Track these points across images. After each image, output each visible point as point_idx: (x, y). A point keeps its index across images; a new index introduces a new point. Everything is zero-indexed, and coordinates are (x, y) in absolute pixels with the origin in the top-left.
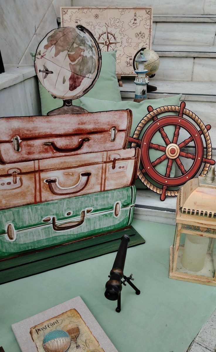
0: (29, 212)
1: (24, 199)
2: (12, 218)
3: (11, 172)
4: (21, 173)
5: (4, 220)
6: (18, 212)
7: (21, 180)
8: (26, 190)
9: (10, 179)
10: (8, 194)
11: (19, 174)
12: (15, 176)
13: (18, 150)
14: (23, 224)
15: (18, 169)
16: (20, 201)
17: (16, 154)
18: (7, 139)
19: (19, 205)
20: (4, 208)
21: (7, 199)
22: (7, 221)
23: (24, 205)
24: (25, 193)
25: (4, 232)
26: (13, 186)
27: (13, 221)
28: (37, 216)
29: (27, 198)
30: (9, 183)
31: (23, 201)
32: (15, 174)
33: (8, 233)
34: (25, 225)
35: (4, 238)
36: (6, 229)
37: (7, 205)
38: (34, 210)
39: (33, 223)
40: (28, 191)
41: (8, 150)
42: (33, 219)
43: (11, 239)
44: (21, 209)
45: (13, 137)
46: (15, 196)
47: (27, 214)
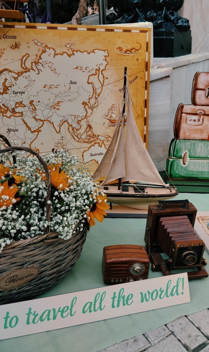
0: (201, 146)
1: (201, 135)
2: (189, 148)
3: (198, 112)
4: (204, 115)
5: (184, 148)
6: (195, 144)
7: (203, 119)
8: (204, 128)
9: (196, 117)
10: (192, 129)
11: (203, 115)
12: (200, 116)
13: (207, 97)
14: (195, 155)
15: (204, 111)
16: (198, 136)
17: (205, 100)
18: (203, 88)
19: (197, 138)
20: (186, 138)
21: (190, 132)
22: (185, 149)
23: (199, 140)
24: (203, 130)
25: (181, 158)
26: (197, 123)
27: (189, 150)
28: (206, 151)
29: (203, 134)
30: (195, 121)
31: (200, 136)
32: (200, 114)
33: (183, 159)
34: (196, 156)
35: (180, 162)
36: (183, 156)
37: (189, 136)
38: (206, 145)
39: (202, 156)
40: (206, 129)
41: (201, 95)
42: (203, 152)
43: (184, 164)
44: (197, 142)
45: (207, 87)
46: (196, 131)
47: (200, 147)
